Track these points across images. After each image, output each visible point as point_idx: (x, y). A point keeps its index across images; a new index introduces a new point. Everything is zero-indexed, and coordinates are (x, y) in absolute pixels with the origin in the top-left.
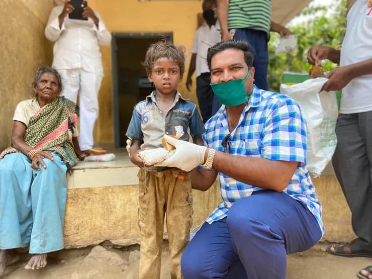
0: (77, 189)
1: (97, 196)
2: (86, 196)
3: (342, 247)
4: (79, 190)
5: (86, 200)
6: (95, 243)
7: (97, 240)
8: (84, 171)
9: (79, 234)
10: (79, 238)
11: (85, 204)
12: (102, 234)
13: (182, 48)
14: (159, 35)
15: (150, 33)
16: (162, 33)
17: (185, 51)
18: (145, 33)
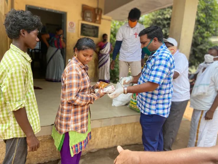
9: (53, 155)
10: (53, 157)
13: (72, 23)
14: (58, 12)
15: (52, 10)
16: (60, 11)
17: (73, 26)
18: (49, 9)
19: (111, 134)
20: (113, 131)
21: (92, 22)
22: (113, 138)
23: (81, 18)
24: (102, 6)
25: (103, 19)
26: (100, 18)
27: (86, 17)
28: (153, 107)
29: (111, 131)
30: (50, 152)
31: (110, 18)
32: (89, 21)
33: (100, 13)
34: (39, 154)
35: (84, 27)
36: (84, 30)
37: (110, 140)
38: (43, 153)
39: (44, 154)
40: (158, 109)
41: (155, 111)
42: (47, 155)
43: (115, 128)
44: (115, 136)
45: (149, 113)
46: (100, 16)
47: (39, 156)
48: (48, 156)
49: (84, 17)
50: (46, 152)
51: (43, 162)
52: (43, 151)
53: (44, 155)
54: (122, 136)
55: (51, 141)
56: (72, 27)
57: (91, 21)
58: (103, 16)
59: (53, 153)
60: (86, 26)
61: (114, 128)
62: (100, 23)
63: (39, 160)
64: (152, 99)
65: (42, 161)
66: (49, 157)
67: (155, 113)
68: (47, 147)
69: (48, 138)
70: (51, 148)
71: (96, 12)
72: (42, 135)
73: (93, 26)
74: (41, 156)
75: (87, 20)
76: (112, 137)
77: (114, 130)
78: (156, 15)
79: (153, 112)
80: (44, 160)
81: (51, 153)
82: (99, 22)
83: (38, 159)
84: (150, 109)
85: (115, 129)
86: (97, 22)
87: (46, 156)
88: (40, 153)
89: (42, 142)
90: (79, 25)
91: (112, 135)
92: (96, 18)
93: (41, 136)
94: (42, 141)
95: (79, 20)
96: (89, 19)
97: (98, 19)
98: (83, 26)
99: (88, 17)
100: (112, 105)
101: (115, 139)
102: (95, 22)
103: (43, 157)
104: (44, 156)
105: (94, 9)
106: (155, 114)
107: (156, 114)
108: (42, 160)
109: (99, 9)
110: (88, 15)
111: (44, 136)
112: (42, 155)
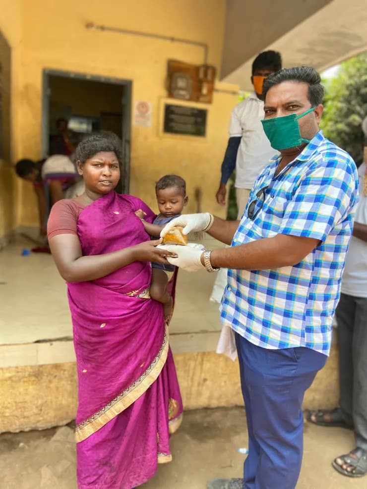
0: (41, 366)
1: (66, 373)
2: (52, 373)
3: (322, 416)
4: (44, 367)
5: (51, 377)
6: (61, 423)
7: (62, 420)
8: (51, 344)
9: (41, 415)
10: (41, 418)
11: (50, 382)
12: (70, 413)
13: (143, 105)
14: (113, 81)
15: (100, 77)
16: (117, 79)
17: (147, 111)
18: (92, 76)
19: (194, 374)
20: (199, 367)
21: (190, 99)
22: (199, 385)
23: (163, 92)
24: (215, 60)
25: (217, 91)
26: (211, 90)
27: (177, 88)
28: (296, 325)
29: (195, 368)
30: (34, 407)
31: (235, 87)
32: (182, 98)
33: (209, 77)
34: (8, 410)
35: (173, 112)
36: (172, 120)
37: (191, 390)
38: (16, 409)
39: (20, 410)
40: (309, 330)
41: (303, 336)
42: (26, 414)
43: (205, 359)
44: (205, 380)
45: (281, 344)
46: (212, 82)
47: (7, 414)
48: (28, 417)
49: (171, 90)
50: (24, 407)
51: (16, 429)
52: (16, 402)
53: (18, 413)
54: (225, 382)
55: (34, 381)
56: (143, 114)
57: (187, 97)
58: (218, 85)
59: (41, 410)
60: (177, 111)
61: (203, 360)
62: (210, 102)
63: (8, 423)
64: (290, 297)
65: (14, 427)
66: (32, 418)
67: (301, 341)
68: (26, 394)
69: (27, 374)
70: (37, 399)
71: (201, 75)
72: (11, 365)
73: (193, 109)
74: (14, 416)
75: (179, 95)
76: (196, 383)
77: (202, 364)
78: (358, 74)
79: (294, 342)
80: (19, 426)
81: (36, 411)
82: (206, 99)
83: (6, 422)
84: (285, 330)
85: (205, 362)
86: (202, 99)
87: (24, 417)
88: (9, 406)
89: (12, 381)
90: (158, 108)
91: (196, 378)
92: (200, 89)
93: (10, 367)
94: (14, 379)
95: (160, 98)
96: (182, 93)
97: (205, 91)
98: (169, 110)
99: (182, 89)
100: (211, 299)
101: (204, 388)
102: (197, 99)
103: (16, 416)
104: (18, 415)
105: (197, 69)
106: (301, 348)
107: (304, 346)
108: (16, 424)
109: (206, 67)
110: (181, 83)
111: (17, 367)
112: (15, 413)
